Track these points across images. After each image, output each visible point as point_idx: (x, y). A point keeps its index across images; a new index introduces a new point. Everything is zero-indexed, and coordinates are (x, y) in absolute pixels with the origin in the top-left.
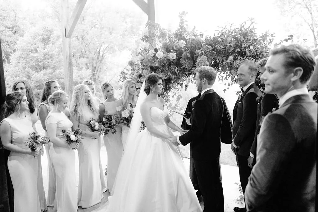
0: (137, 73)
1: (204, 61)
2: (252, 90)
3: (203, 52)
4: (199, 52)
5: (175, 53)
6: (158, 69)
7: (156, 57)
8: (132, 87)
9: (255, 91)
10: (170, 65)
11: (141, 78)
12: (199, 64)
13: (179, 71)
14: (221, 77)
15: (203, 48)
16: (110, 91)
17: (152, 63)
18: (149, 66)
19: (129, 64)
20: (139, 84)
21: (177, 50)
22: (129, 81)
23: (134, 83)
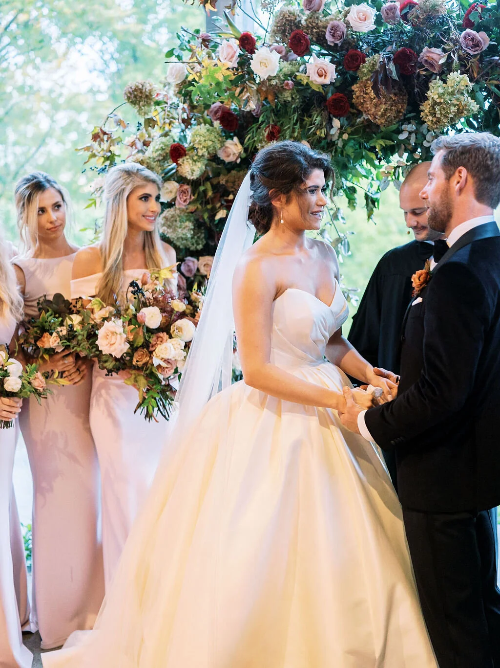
0: (164, 139)
1: (459, 95)
3: (455, 58)
4: (435, 57)
5: (328, 59)
6: (255, 126)
7: (250, 73)
8: (146, 197)
10: (306, 109)
11: (180, 161)
12: (437, 108)
13: (345, 136)
15: (456, 42)
16: (50, 210)
17: (232, 96)
18: (216, 109)
19: (129, 98)
20: (173, 185)
21: (336, 45)
22: (129, 173)
23: (151, 178)
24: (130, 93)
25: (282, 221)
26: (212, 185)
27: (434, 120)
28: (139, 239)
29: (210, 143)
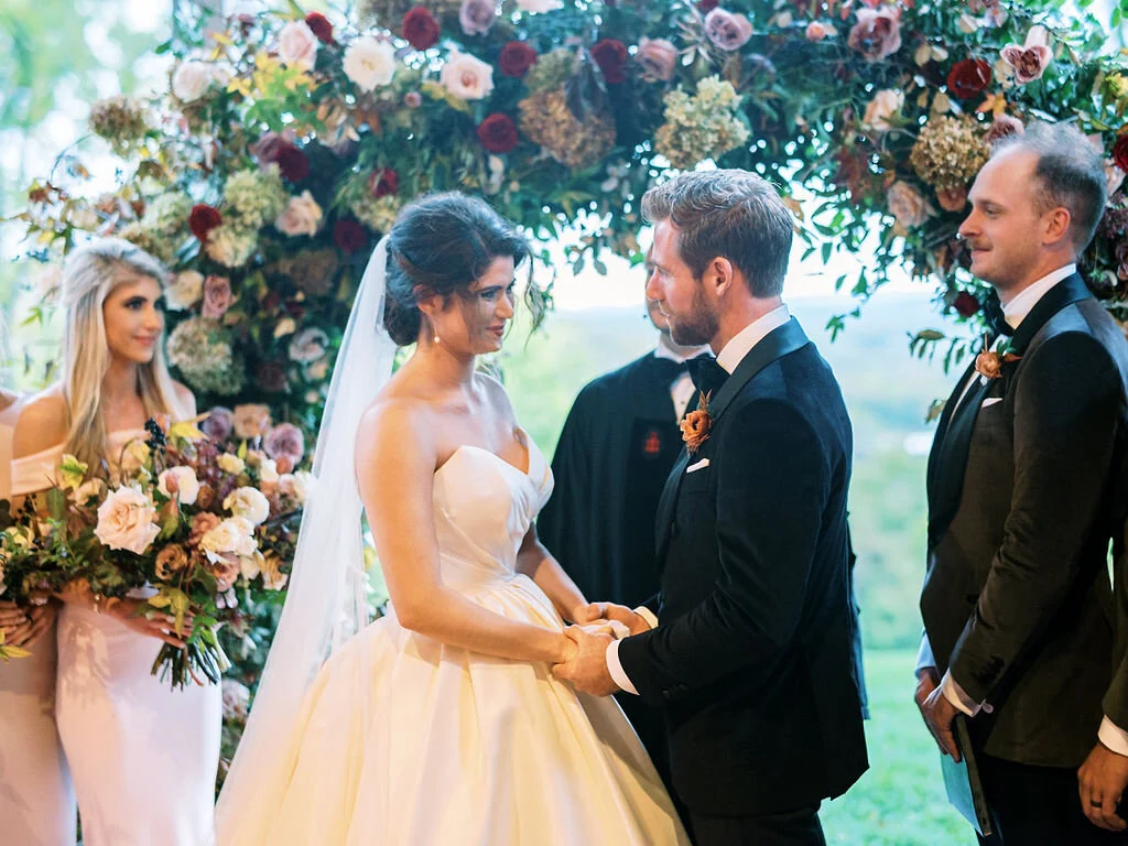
0: (173, 199)
1: (717, 116)
2: (1067, 321)
4: (661, 53)
7: (343, 77)
8: (136, 303)
9: (1089, 324)
11: (211, 234)
12: (684, 137)
13: (514, 186)
14: (816, 232)
15: (697, 29)
18: (267, 143)
19: (98, 126)
20: (194, 279)
21: (478, 34)
22: (106, 259)
23: (147, 268)
24: (102, 118)
25: (437, 339)
26: (266, 276)
27: (681, 156)
28: (129, 377)
29: (266, 202)
